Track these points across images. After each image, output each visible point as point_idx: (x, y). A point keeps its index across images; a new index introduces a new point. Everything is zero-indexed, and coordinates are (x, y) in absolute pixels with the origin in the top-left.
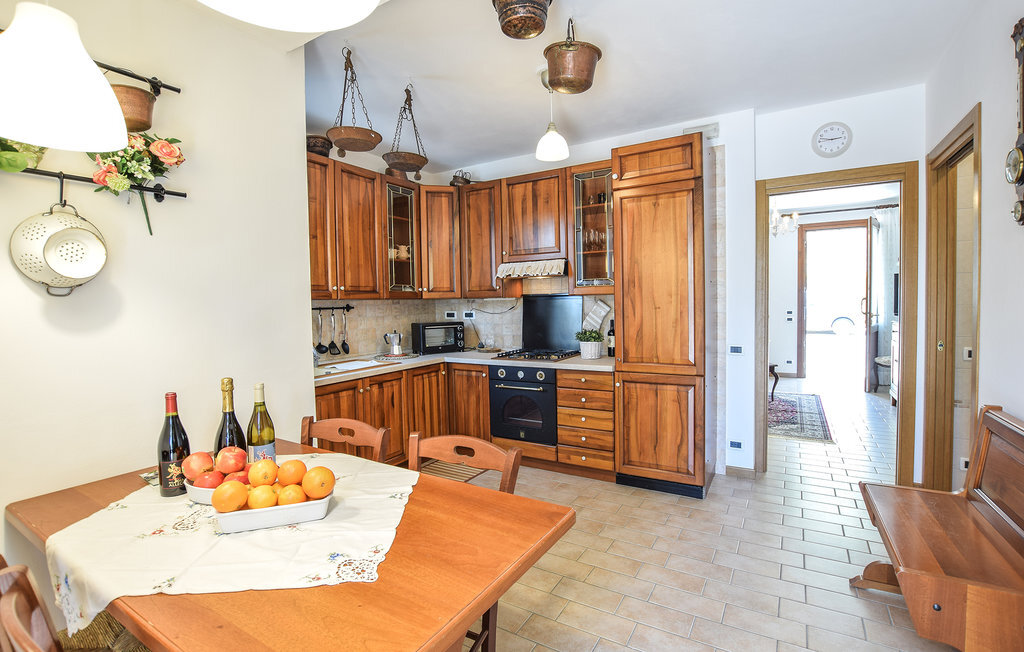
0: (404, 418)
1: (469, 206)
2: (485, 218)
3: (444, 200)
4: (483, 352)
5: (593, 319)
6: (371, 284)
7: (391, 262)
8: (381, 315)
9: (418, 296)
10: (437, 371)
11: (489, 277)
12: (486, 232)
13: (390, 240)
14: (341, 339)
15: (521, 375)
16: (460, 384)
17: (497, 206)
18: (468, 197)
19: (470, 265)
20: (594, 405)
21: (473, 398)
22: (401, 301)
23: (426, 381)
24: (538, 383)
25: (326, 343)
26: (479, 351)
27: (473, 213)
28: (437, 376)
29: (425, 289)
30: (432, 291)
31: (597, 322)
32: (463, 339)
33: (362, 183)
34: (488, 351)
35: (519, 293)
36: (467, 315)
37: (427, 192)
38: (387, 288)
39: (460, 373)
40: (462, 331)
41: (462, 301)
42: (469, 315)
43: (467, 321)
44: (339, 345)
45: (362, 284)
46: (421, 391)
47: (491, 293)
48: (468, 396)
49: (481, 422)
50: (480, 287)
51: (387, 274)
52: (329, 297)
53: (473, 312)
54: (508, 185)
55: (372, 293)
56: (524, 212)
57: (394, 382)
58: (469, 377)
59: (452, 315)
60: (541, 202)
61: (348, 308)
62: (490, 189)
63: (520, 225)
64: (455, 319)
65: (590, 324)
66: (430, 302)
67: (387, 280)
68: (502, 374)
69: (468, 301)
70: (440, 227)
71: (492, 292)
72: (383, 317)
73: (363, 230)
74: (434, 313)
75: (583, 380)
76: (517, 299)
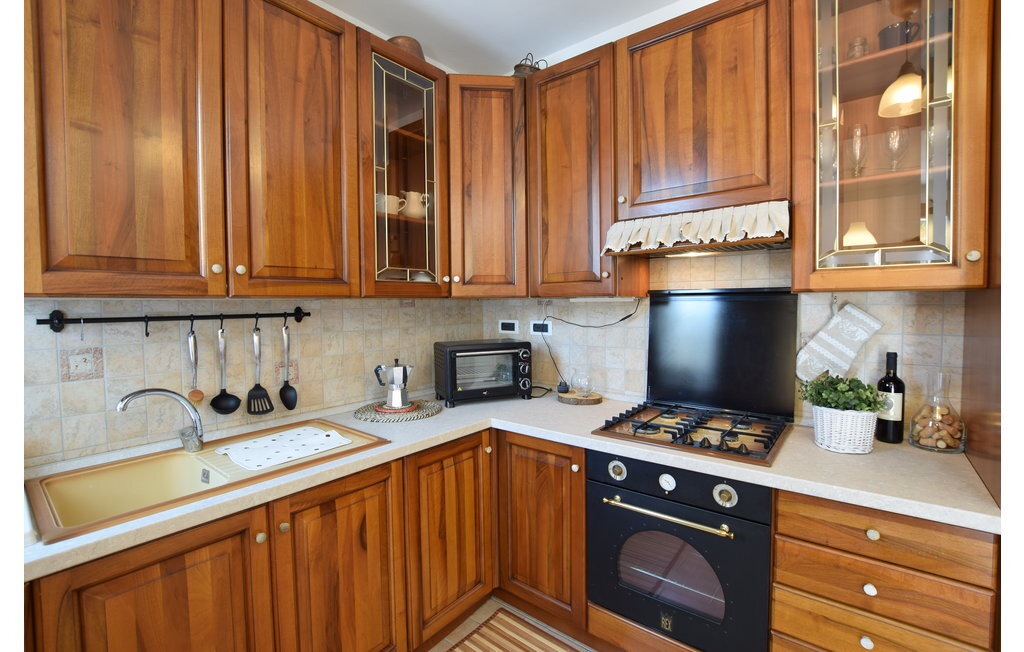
0: (395, 566)
1: (544, 113)
2: (579, 131)
3: (496, 104)
4: (568, 402)
5: (829, 347)
6: (328, 264)
7: (380, 219)
8: (377, 327)
9: (443, 292)
10: (475, 448)
11: (585, 255)
12: (580, 160)
13: (380, 174)
14: (282, 378)
15: (668, 483)
16: (522, 476)
17: (606, 102)
18: (543, 94)
19: (545, 231)
20: (907, 611)
21: (548, 511)
22: (418, 302)
23: (450, 473)
24: (717, 515)
25: (241, 390)
26: (561, 400)
27: (552, 125)
28: (475, 458)
29: (456, 279)
30: (470, 282)
31: (841, 355)
32: (529, 375)
33: (307, 34)
34: (578, 402)
35: (643, 288)
36: (538, 328)
37: (463, 89)
38: (369, 274)
39: (523, 452)
40: (529, 360)
41: (530, 301)
42: (541, 328)
43: (536, 339)
44: (273, 391)
45: (304, 261)
46: (437, 496)
47: (590, 287)
48: (539, 505)
49: (566, 564)
50: (565, 273)
51: (368, 244)
52: (201, 291)
53: (549, 323)
54: (632, 53)
55: (334, 283)
56: (670, 103)
57: (367, 493)
58: (541, 465)
59: (508, 327)
60: (715, 73)
61: (299, 315)
62: (590, 67)
63: (660, 134)
64: (516, 335)
65: (821, 358)
66: (473, 303)
67: (369, 257)
68: (618, 473)
69: (540, 303)
70: (487, 157)
71: (589, 285)
72: (380, 332)
73: (307, 138)
74: (480, 322)
75: (873, 535)
76: (640, 300)
